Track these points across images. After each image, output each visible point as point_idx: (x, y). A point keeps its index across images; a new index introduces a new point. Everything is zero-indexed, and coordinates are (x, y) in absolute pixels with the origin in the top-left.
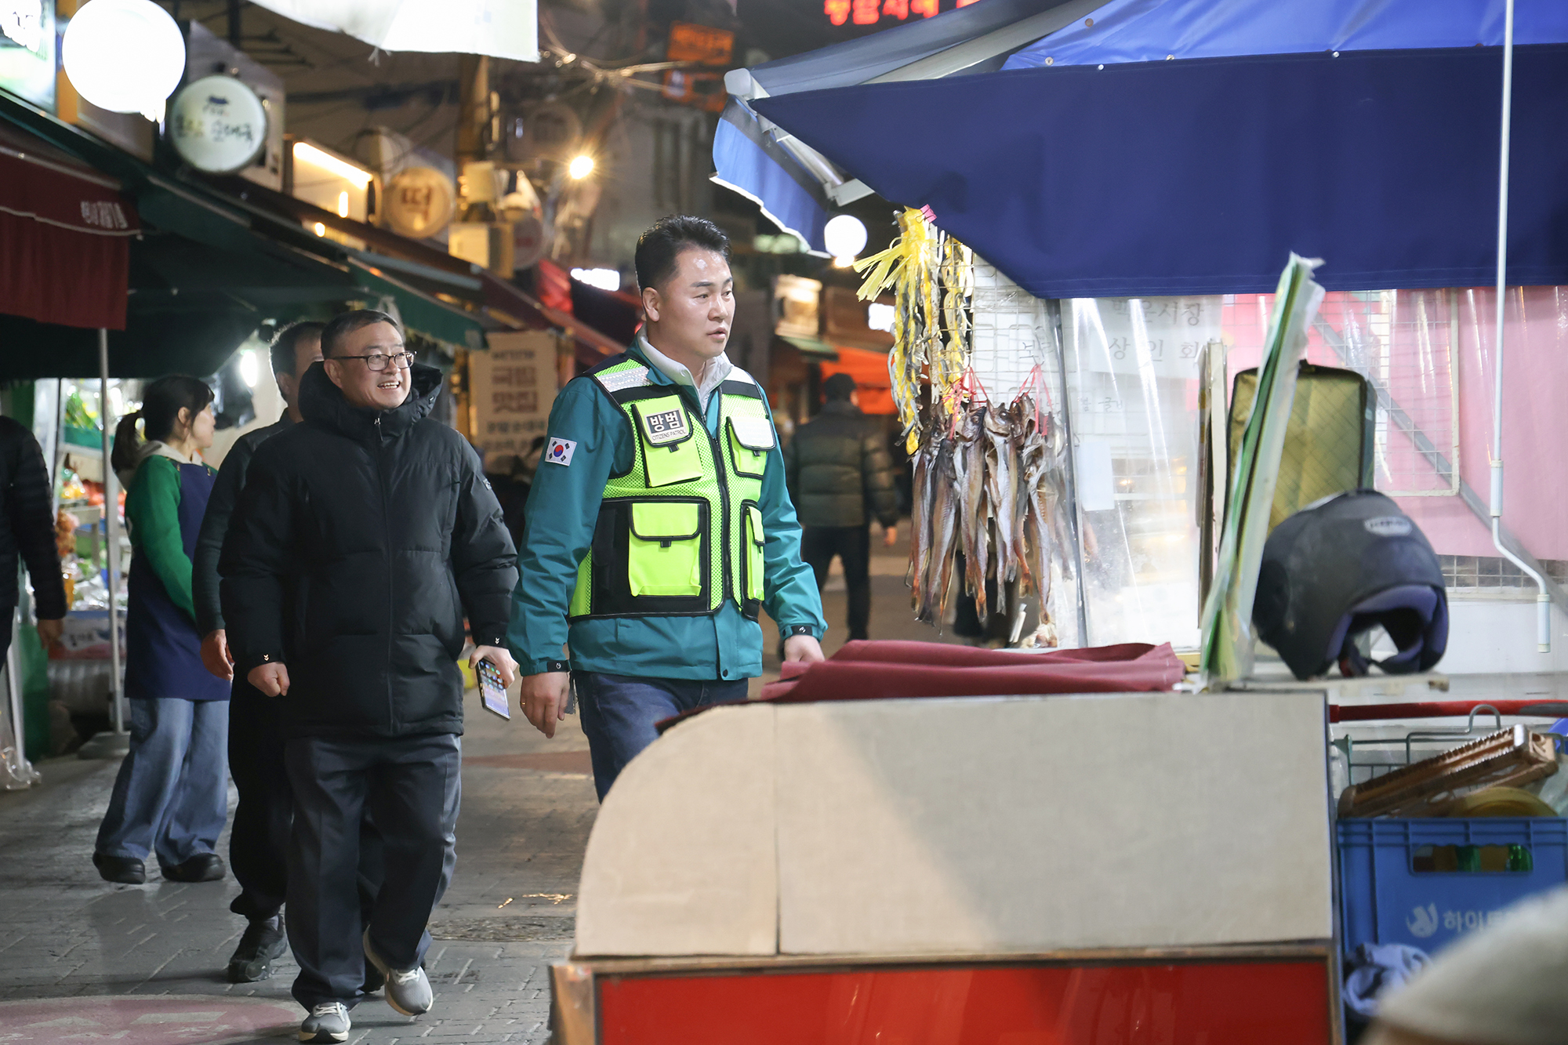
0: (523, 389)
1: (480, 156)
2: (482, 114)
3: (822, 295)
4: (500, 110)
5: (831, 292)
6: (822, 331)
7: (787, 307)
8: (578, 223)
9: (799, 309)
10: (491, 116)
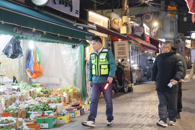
0: (123, 51)
1: (125, 15)
2: (126, 9)
3: (191, 42)
4: (128, 8)
5: (192, 42)
6: (191, 46)
7: (187, 43)
8: (156, 32)
9: (188, 44)
10: (127, 9)
